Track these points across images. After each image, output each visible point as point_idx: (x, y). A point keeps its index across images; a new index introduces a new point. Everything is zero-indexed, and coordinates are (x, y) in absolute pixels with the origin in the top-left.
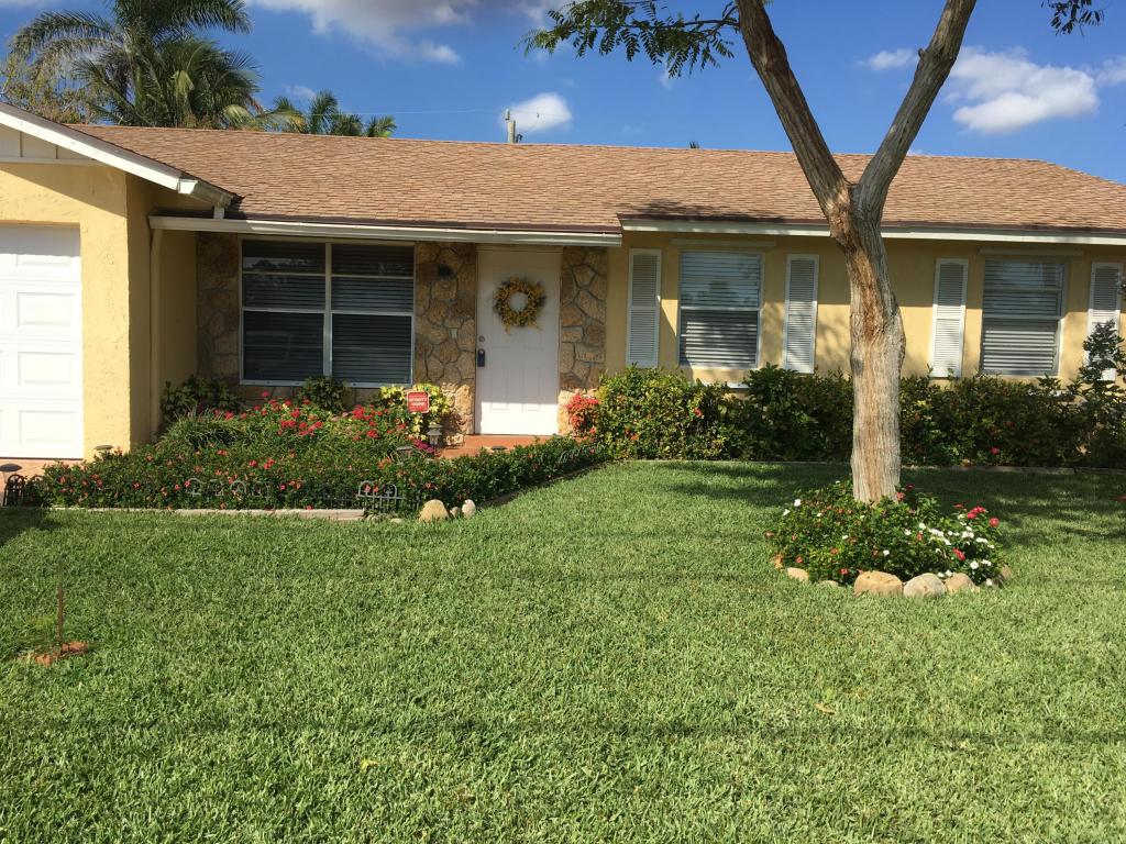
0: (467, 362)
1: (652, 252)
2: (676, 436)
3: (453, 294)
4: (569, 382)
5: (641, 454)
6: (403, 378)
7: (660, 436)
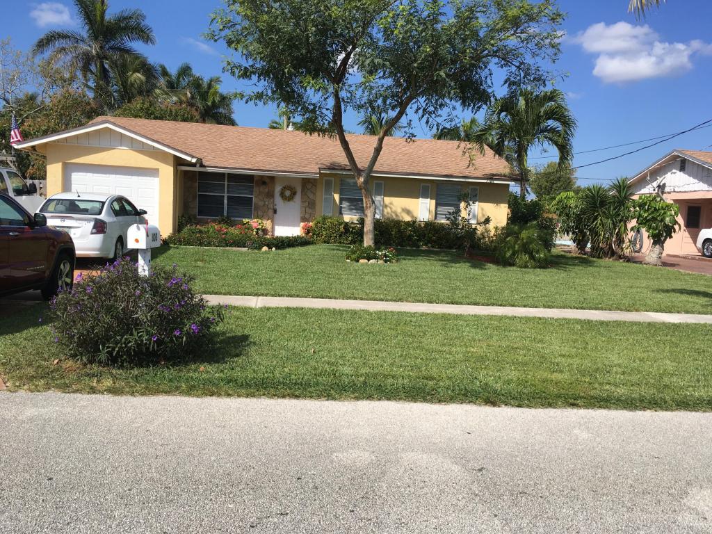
0: (271, 212)
1: (331, 178)
2: (336, 237)
3: (267, 190)
4: (303, 219)
5: (325, 242)
6: (250, 217)
7: (331, 237)
